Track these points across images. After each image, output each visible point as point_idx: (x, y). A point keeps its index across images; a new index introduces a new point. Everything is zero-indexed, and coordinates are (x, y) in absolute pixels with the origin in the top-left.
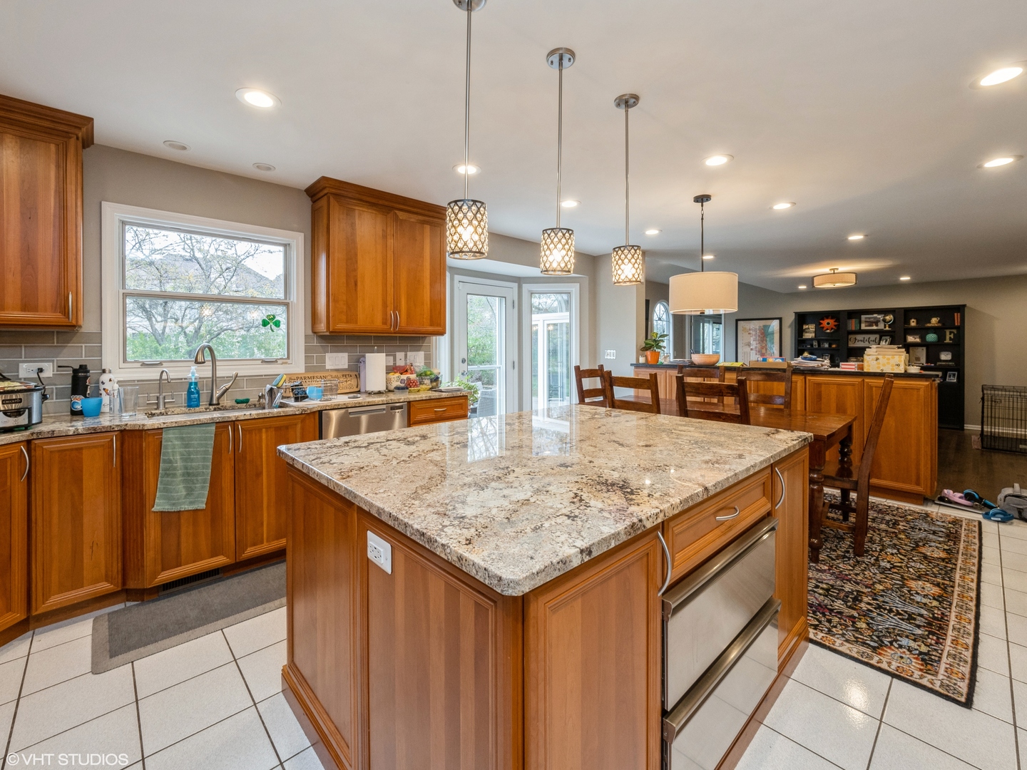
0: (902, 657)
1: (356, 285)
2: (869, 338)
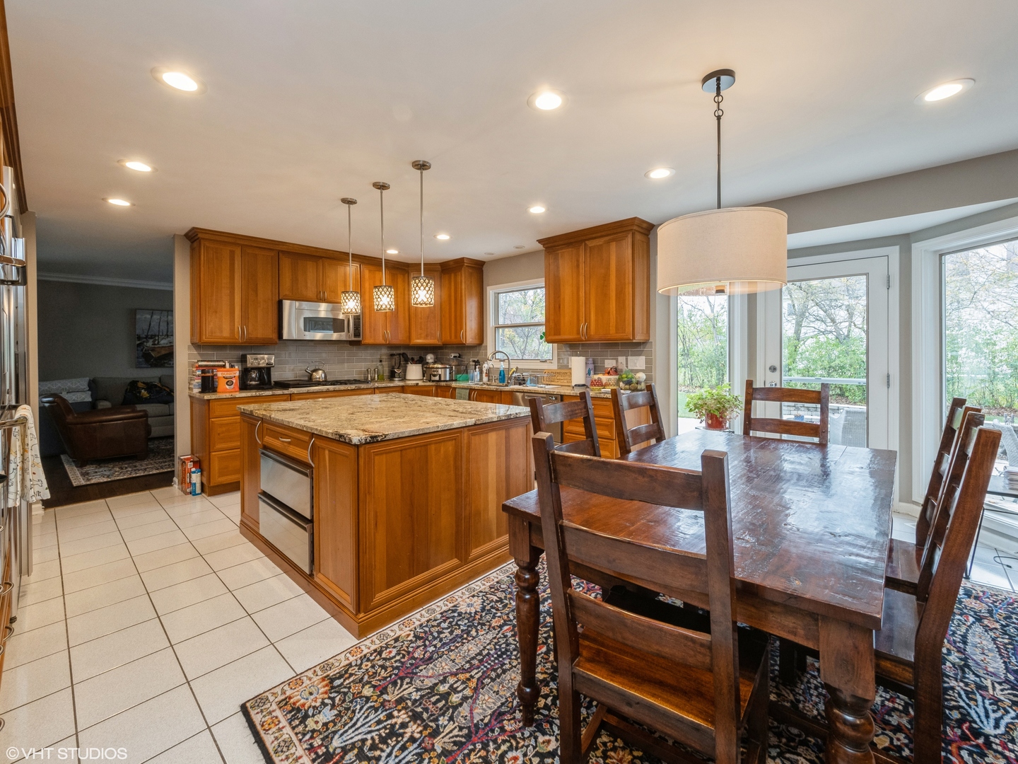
0: (311, 694)
1: (560, 307)
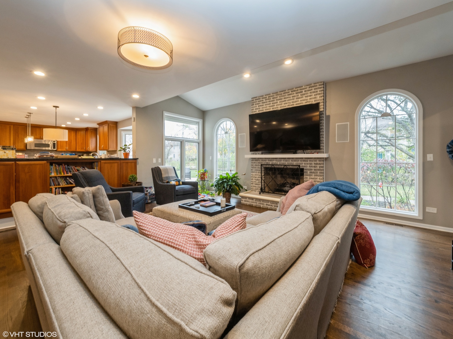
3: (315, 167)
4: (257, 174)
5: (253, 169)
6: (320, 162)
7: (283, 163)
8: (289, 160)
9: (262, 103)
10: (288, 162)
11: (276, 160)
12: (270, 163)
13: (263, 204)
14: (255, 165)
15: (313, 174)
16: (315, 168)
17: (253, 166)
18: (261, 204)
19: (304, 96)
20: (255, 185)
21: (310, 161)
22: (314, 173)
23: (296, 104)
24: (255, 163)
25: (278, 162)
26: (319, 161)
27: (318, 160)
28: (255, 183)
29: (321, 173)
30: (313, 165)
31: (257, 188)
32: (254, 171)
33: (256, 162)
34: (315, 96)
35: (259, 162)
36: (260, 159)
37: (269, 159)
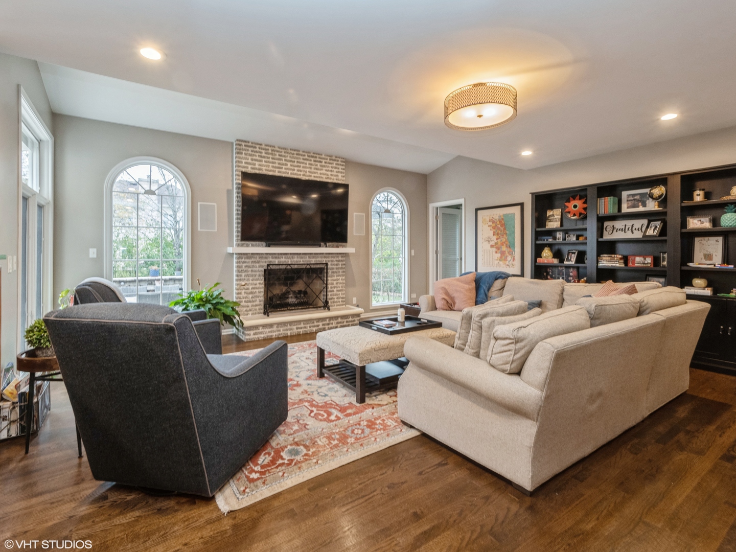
2: (633, 225)
3: (337, 265)
4: (251, 282)
5: (240, 274)
6: (343, 259)
7: (297, 262)
8: (306, 256)
9: (259, 156)
10: (304, 260)
11: (287, 256)
12: (275, 261)
13: (291, 329)
14: (246, 267)
15: (335, 275)
16: (337, 267)
17: (240, 269)
18: (287, 330)
19: (324, 169)
20: (246, 304)
21: (332, 257)
22: (336, 272)
23: (315, 177)
24: (244, 262)
25: (290, 260)
26: (342, 257)
27: (340, 256)
28: (247, 300)
29: (344, 272)
30: (335, 263)
31: (250, 308)
32: (243, 277)
33: (247, 260)
34: (337, 174)
35: (253, 260)
36: (255, 256)
37: (274, 256)
